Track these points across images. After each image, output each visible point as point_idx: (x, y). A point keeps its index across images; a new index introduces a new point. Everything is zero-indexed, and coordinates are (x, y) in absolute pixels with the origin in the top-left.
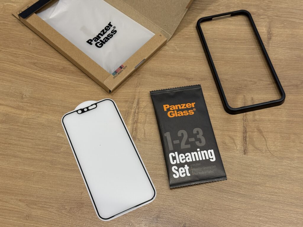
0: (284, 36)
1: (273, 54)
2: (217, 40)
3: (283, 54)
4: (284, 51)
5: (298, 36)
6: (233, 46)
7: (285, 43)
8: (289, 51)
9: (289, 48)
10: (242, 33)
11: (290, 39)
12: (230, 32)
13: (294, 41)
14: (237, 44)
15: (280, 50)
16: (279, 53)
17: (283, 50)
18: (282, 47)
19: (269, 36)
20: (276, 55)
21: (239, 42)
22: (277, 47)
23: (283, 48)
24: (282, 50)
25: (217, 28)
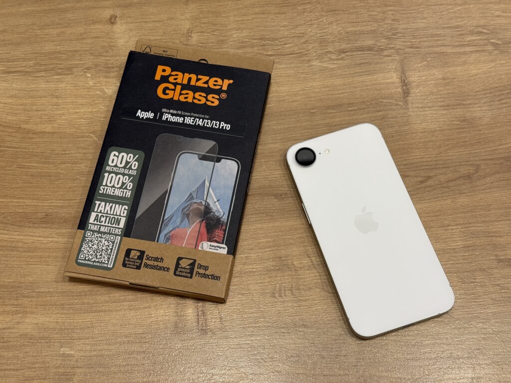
0: (430, 84)
1: (419, 122)
2: (316, 110)
3: (435, 119)
4: (436, 114)
5: (455, 80)
6: (346, 118)
7: (435, 97)
8: (445, 112)
9: (443, 106)
10: (357, 89)
11: (442, 89)
12: (336, 92)
13: (449, 92)
14: (352, 112)
15: (428, 112)
16: (429, 118)
17: (434, 112)
18: (430, 107)
19: (404, 88)
20: (423, 124)
21: (356, 108)
22: (422, 108)
23: (433, 107)
24: (431, 112)
25: (311, 87)
